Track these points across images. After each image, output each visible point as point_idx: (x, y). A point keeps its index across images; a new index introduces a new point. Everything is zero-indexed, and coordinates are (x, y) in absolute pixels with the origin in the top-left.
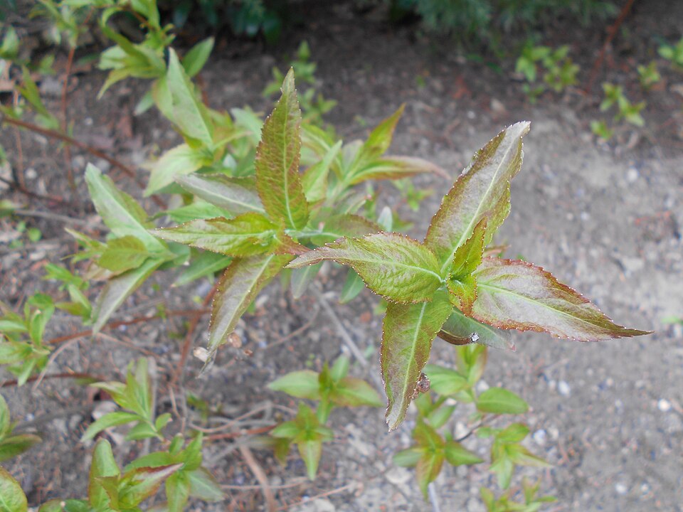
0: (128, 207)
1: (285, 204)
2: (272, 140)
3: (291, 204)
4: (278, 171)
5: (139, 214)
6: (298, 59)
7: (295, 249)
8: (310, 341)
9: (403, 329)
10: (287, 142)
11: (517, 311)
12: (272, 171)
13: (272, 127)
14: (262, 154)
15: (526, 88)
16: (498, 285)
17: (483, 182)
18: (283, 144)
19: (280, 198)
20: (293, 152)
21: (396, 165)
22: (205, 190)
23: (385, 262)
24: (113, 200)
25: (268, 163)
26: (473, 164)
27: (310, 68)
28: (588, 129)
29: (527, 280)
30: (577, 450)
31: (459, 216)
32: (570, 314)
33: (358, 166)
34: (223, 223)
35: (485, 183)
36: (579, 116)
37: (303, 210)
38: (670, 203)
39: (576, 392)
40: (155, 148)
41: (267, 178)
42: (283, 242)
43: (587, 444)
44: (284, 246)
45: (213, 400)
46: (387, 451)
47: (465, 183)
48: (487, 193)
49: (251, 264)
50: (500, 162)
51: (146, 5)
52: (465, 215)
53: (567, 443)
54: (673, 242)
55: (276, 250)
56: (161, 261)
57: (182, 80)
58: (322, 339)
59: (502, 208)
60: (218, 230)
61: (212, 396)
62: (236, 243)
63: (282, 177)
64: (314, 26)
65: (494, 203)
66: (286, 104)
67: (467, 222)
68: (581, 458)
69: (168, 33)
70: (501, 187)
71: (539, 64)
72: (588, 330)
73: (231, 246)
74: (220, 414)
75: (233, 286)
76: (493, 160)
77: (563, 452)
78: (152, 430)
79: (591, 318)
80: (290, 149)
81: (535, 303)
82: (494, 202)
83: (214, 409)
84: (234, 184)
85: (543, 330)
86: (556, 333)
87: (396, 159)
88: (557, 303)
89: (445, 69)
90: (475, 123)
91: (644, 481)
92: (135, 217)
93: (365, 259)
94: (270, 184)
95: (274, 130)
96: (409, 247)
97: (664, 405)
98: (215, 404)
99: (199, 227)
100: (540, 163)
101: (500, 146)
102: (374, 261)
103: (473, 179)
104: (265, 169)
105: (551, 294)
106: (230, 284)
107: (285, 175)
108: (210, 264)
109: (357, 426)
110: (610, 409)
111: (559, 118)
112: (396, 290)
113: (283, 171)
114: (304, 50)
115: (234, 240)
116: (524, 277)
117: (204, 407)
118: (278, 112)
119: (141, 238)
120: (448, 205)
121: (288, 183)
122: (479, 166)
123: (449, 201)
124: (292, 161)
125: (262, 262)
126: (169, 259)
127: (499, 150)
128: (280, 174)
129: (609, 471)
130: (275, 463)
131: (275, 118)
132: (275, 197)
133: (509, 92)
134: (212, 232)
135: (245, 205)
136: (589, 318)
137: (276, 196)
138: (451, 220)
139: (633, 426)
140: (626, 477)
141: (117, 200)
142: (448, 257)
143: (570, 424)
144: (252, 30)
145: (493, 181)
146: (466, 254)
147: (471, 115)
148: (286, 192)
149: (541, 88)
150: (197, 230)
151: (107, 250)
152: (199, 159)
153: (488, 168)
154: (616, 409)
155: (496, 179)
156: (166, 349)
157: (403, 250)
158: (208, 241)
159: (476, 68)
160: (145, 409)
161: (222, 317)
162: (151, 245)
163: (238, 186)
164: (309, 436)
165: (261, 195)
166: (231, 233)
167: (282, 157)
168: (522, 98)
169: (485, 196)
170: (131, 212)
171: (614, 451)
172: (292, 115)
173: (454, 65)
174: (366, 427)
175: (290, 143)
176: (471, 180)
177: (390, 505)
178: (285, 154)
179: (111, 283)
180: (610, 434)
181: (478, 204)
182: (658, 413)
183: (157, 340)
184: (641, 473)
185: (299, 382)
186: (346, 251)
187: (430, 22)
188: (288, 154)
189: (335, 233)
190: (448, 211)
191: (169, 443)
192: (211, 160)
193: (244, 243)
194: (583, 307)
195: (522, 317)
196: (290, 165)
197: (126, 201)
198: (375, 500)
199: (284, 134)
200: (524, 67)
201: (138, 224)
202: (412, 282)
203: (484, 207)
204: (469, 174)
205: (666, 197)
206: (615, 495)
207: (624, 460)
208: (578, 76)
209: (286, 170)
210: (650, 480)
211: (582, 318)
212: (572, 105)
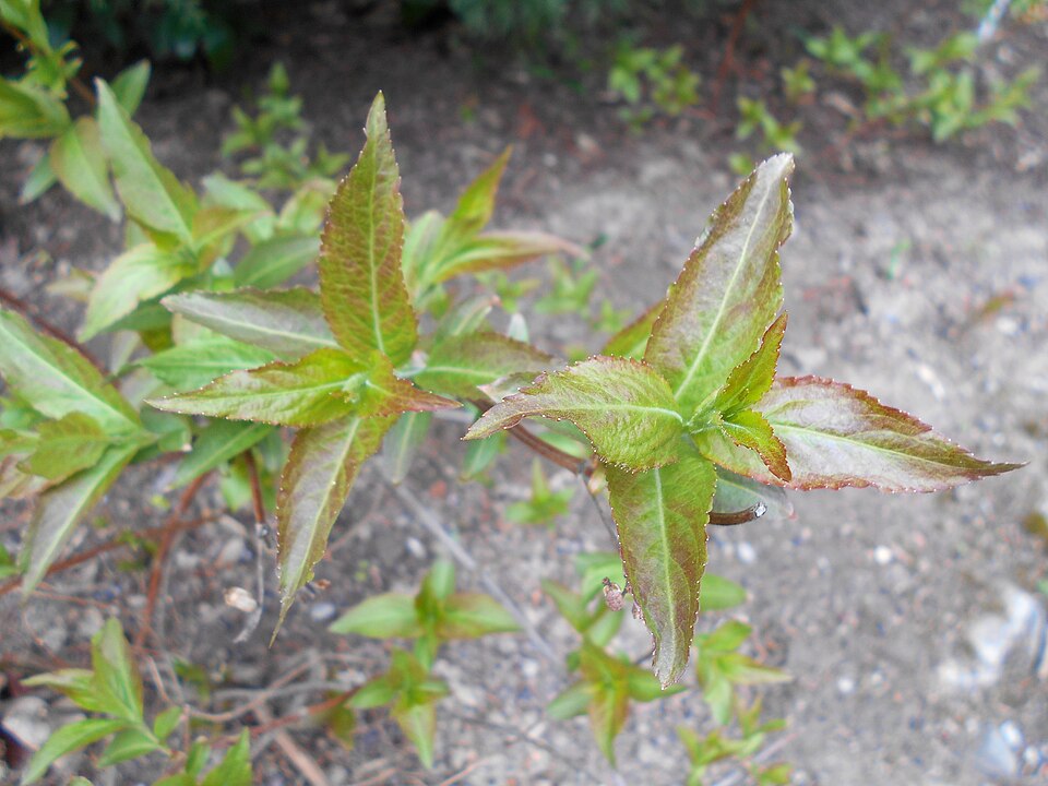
0: (61, 363)
1: (371, 327)
2: (349, 220)
3: (383, 326)
4: (359, 273)
5: (81, 370)
6: (269, 92)
7: (423, 403)
8: (357, 540)
9: (639, 512)
10: (376, 222)
11: (818, 458)
12: (348, 273)
13: (350, 198)
14: (330, 245)
15: (624, 114)
16: (783, 420)
17: (727, 257)
18: (368, 226)
19: (363, 319)
20: (389, 238)
21: (502, 244)
22: (222, 318)
23: (611, 407)
24: (30, 353)
25: (343, 260)
26: (711, 229)
27: (293, 106)
28: (723, 167)
29: (826, 408)
30: (778, 640)
31: (693, 315)
32: (904, 452)
33: (443, 254)
34: (279, 372)
35: (732, 258)
36: (705, 148)
37: (408, 334)
38: (846, 265)
39: (763, 555)
40: (42, 258)
41: (340, 286)
42: (394, 391)
43: (790, 630)
44: (397, 399)
45: (213, 662)
46: (504, 693)
47: (700, 261)
48: (736, 274)
49: (327, 436)
50: (753, 221)
51: (23, 10)
52: (703, 314)
53: (763, 633)
54: (858, 319)
55: (382, 408)
56: (132, 448)
57: (126, 133)
58: (375, 535)
59: (768, 297)
60: (272, 386)
61: (209, 655)
62: (304, 404)
63: (367, 282)
64: (285, 38)
65: (751, 289)
66: (374, 155)
67: (706, 325)
68: (785, 650)
69: (68, 57)
70: (761, 262)
71: (642, 77)
72: (932, 474)
73: (297, 410)
74: (229, 683)
75: (305, 478)
76: (741, 219)
77: (760, 646)
78: (150, 741)
79: (936, 455)
80: (381, 232)
81: (847, 442)
82: (752, 287)
83: (217, 677)
84: (272, 303)
85: (866, 485)
86: (886, 484)
87: (498, 235)
88: (881, 438)
89: (501, 93)
90: (559, 171)
91: (874, 668)
92: (75, 379)
93: (582, 406)
94: (345, 296)
95: (353, 201)
96: (637, 376)
97: (883, 555)
98: (217, 668)
99: (240, 385)
100: (661, 222)
101: (750, 197)
102: (597, 407)
103: (711, 255)
104: (338, 271)
105: (870, 424)
106: (299, 475)
107: (373, 278)
108: (224, 442)
109: (451, 662)
110: (813, 574)
111: (676, 154)
112: (633, 450)
113: (368, 270)
114: (279, 76)
115: (301, 399)
116: (820, 402)
117: (200, 676)
118: (360, 172)
119: (91, 414)
120: (676, 300)
121: (379, 291)
122: (719, 232)
123: (677, 292)
124: (387, 253)
125: (346, 429)
126: (145, 443)
127: (749, 203)
128: (363, 277)
129: (827, 661)
130: (333, 745)
131: (355, 182)
132: (354, 318)
133: (600, 121)
134: (262, 390)
135: (294, 336)
136: (935, 454)
137: (357, 315)
138: (681, 323)
139: (847, 592)
140: (850, 667)
141: (38, 353)
142: (680, 385)
143: (762, 604)
144: (185, 49)
145: (743, 254)
146: (745, 378)
147: (550, 160)
148: (374, 306)
149: (647, 112)
150: (237, 390)
151: (40, 443)
152: (174, 266)
153: (734, 233)
154: (821, 573)
155: (748, 249)
156: (116, 591)
157: (631, 383)
158: (258, 408)
159: (546, 89)
160: (129, 706)
161: (294, 534)
162: (110, 423)
163: (278, 305)
164: (413, 698)
165: (330, 317)
166: (293, 387)
167: (367, 248)
168: (621, 129)
169: (734, 278)
170: (66, 371)
171: (828, 632)
172: (383, 173)
173: (512, 86)
174: (466, 662)
175: (382, 223)
176: (709, 256)
177: (522, 775)
178: (371, 241)
179: (47, 500)
180: (819, 609)
181: (724, 294)
182: (876, 568)
183: (99, 578)
184: (869, 657)
185: (382, 614)
186: (552, 397)
187: (476, 20)
188: (379, 242)
189: (454, 365)
190: (676, 309)
191: (182, 756)
192: (194, 266)
193: (317, 402)
194: (922, 439)
195: (828, 467)
196: (384, 260)
197: (55, 352)
198: (499, 773)
199: (372, 207)
200: (621, 81)
201: (81, 390)
202: (654, 434)
203: (733, 297)
204: (705, 247)
205: (838, 256)
206: (840, 697)
207: (844, 643)
208: (700, 90)
209: (374, 269)
210: (883, 664)
211: (923, 455)
212: (693, 133)
